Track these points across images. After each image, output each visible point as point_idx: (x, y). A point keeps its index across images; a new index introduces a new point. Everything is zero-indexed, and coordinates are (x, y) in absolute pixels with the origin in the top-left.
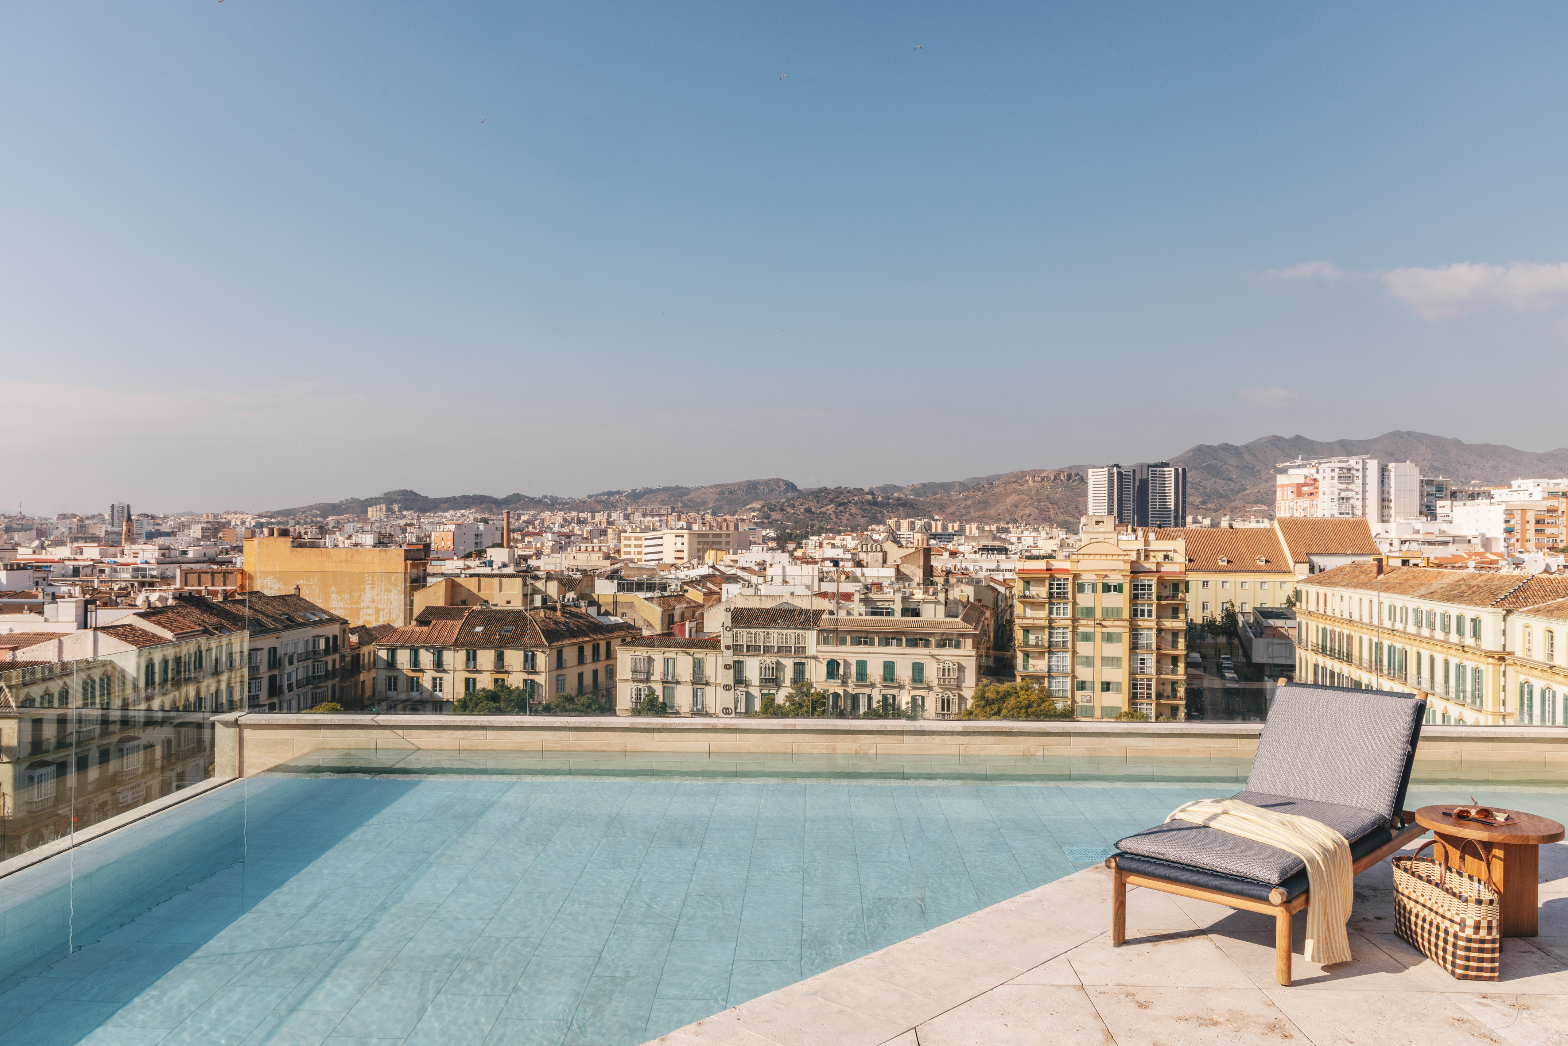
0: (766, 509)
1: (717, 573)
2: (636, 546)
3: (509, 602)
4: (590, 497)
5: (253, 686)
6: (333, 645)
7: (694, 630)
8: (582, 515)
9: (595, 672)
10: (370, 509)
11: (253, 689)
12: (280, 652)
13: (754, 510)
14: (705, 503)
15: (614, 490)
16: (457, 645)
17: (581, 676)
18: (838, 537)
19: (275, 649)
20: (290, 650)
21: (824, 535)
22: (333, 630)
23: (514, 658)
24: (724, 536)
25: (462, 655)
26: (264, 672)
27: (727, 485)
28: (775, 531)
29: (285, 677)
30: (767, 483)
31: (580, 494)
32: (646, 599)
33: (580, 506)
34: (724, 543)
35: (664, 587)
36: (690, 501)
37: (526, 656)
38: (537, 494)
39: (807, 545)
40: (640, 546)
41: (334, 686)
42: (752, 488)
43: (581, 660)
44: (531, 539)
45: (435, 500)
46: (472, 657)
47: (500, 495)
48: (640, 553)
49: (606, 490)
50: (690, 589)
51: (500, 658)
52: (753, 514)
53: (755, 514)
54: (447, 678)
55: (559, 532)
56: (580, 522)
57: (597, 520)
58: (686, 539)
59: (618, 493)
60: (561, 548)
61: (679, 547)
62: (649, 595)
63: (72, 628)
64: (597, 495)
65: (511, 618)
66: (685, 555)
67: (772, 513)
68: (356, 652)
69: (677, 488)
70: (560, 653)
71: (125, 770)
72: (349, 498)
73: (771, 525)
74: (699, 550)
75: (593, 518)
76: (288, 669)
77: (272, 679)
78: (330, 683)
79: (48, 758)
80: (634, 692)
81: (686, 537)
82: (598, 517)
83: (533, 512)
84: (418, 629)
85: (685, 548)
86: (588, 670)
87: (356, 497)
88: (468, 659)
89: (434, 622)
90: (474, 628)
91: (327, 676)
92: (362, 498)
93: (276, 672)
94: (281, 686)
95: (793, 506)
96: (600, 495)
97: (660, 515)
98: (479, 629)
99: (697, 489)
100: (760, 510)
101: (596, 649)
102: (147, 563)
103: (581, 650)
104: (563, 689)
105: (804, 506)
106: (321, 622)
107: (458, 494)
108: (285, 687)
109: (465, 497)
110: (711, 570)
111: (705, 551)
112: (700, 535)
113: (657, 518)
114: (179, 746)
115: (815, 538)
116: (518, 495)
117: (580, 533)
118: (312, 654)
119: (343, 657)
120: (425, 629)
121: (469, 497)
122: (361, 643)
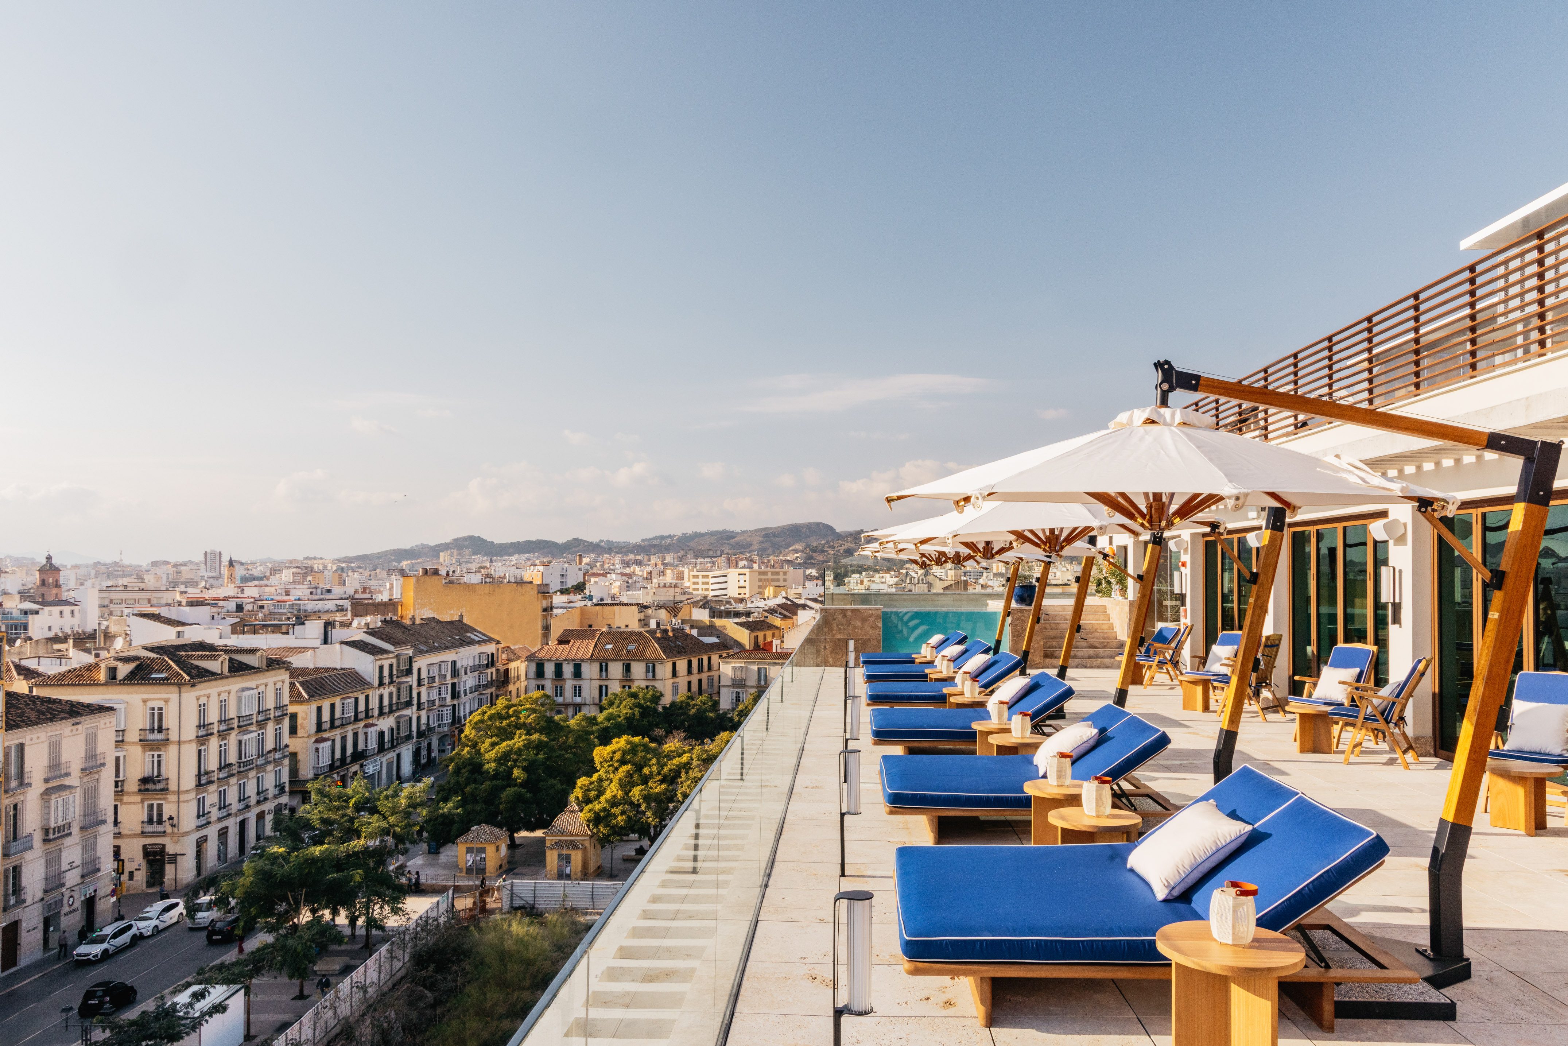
0: (808, 551)
1: (789, 603)
2: (703, 583)
3: (627, 626)
4: (643, 540)
5: (443, 689)
6: (492, 661)
7: (779, 647)
8: (638, 557)
9: (700, 681)
10: (441, 554)
11: (442, 692)
12: (458, 665)
13: (796, 551)
14: (751, 545)
15: (666, 534)
16: (592, 659)
17: (689, 683)
18: (877, 575)
19: (455, 662)
20: (465, 664)
21: (864, 573)
22: (491, 648)
23: (638, 669)
24: (781, 574)
25: (596, 667)
26: (449, 680)
27: (771, 528)
28: (818, 570)
29: (462, 684)
30: (809, 526)
31: (634, 538)
32: (737, 623)
33: (638, 549)
34: (781, 580)
35: (748, 614)
36: (737, 543)
37: (648, 668)
38: (594, 538)
39: (849, 582)
40: (707, 583)
41: (492, 694)
42: (795, 532)
43: (690, 672)
44: (597, 580)
45: (501, 545)
46: (604, 668)
47: (561, 539)
48: (707, 590)
49: (659, 535)
50: (770, 616)
51: (627, 668)
52: (796, 555)
53: (798, 555)
54: (585, 685)
55: (621, 573)
56: (638, 563)
57: (653, 561)
58: (747, 577)
59: (670, 536)
60: (628, 587)
61: (742, 584)
62: (736, 620)
63: (317, 643)
64: (650, 539)
65: (634, 638)
66: (747, 591)
67: (814, 555)
68: (506, 666)
69: (724, 532)
70: (674, 665)
71: (369, 748)
72: (419, 543)
73: (813, 565)
74: (760, 587)
75: (649, 560)
76: (464, 678)
77: (454, 685)
78: (489, 691)
79: (326, 735)
80: (734, 695)
81: (748, 574)
82: (654, 559)
83: (593, 556)
84: (561, 647)
85: (747, 584)
86: (694, 679)
87: (426, 543)
88: (601, 670)
89: (572, 642)
90: (605, 645)
91: (486, 686)
92: (432, 544)
93: (455, 680)
94: (459, 692)
95: (833, 547)
96: (654, 538)
97: (711, 557)
98: (609, 647)
99: (743, 532)
100: (802, 551)
101: (700, 662)
102: (299, 599)
103: (690, 663)
104: (677, 693)
105: (843, 547)
106: (482, 642)
107: (522, 539)
108: (462, 693)
109: (528, 542)
110: (784, 601)
111: (765, 587)
112: (761, 573)
113: (708, 560)
114: (398, 733)
115: (857, 576)
116: (577, 539)
117: (641, 573)
118: (478, 668)
119: (498, 670)
120: (566, 647)
121: (533, 542)
122: (509, 660)
